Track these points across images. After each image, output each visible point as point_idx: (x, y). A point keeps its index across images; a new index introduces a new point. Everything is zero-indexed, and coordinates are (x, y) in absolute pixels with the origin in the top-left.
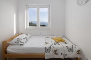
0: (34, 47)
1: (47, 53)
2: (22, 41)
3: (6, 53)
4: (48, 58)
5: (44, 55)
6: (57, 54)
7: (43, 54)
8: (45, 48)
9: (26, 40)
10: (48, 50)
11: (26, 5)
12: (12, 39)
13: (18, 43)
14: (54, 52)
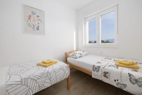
0: (83, 62)
1: (94, 71)
2: (76, 55)
3: (67, 62)
4: (96, 78)
5: (92, 73)
6: (107, 78)
7: (91, 71)
8: (94, 65)
9: (80, 55)
10: (96, 68)
11: (85, 18)
12: (71, 52)
13: (73, 56)
14: (104, 74)
